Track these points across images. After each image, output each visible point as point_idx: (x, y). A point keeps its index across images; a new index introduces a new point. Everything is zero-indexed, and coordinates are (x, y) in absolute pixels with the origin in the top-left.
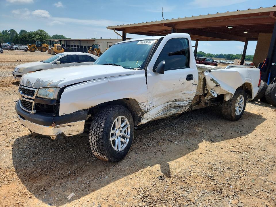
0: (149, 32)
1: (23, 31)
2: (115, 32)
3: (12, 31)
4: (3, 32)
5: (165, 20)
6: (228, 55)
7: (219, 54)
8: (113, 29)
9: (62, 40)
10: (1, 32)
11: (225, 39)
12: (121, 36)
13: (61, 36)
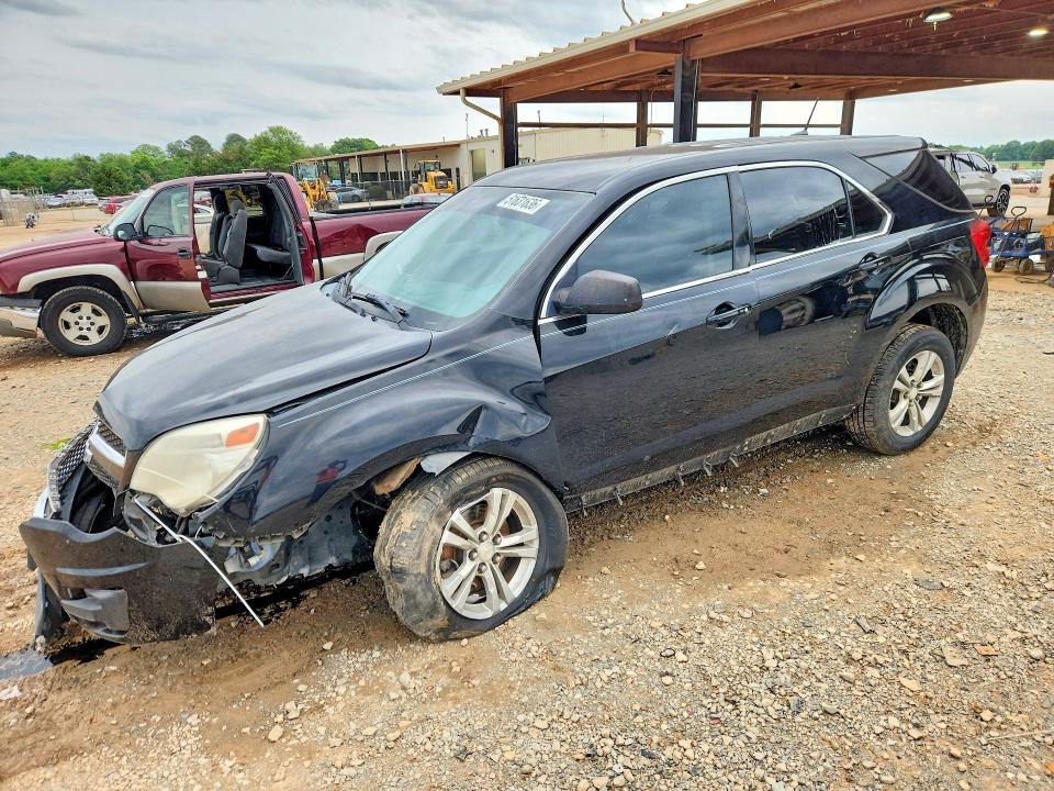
0: (618, 85)
1: (234, 139)
2: (468, 104)
3: (198, 142)
4: (171, 148)
5: (637, 21)
6: (1043, 143)
7: (1002, 142)
8: (457, 93)
9: (347, 159)
10: (164, 148)
11: (968, 77)
12: (494, 117)
13: (361, 141)
